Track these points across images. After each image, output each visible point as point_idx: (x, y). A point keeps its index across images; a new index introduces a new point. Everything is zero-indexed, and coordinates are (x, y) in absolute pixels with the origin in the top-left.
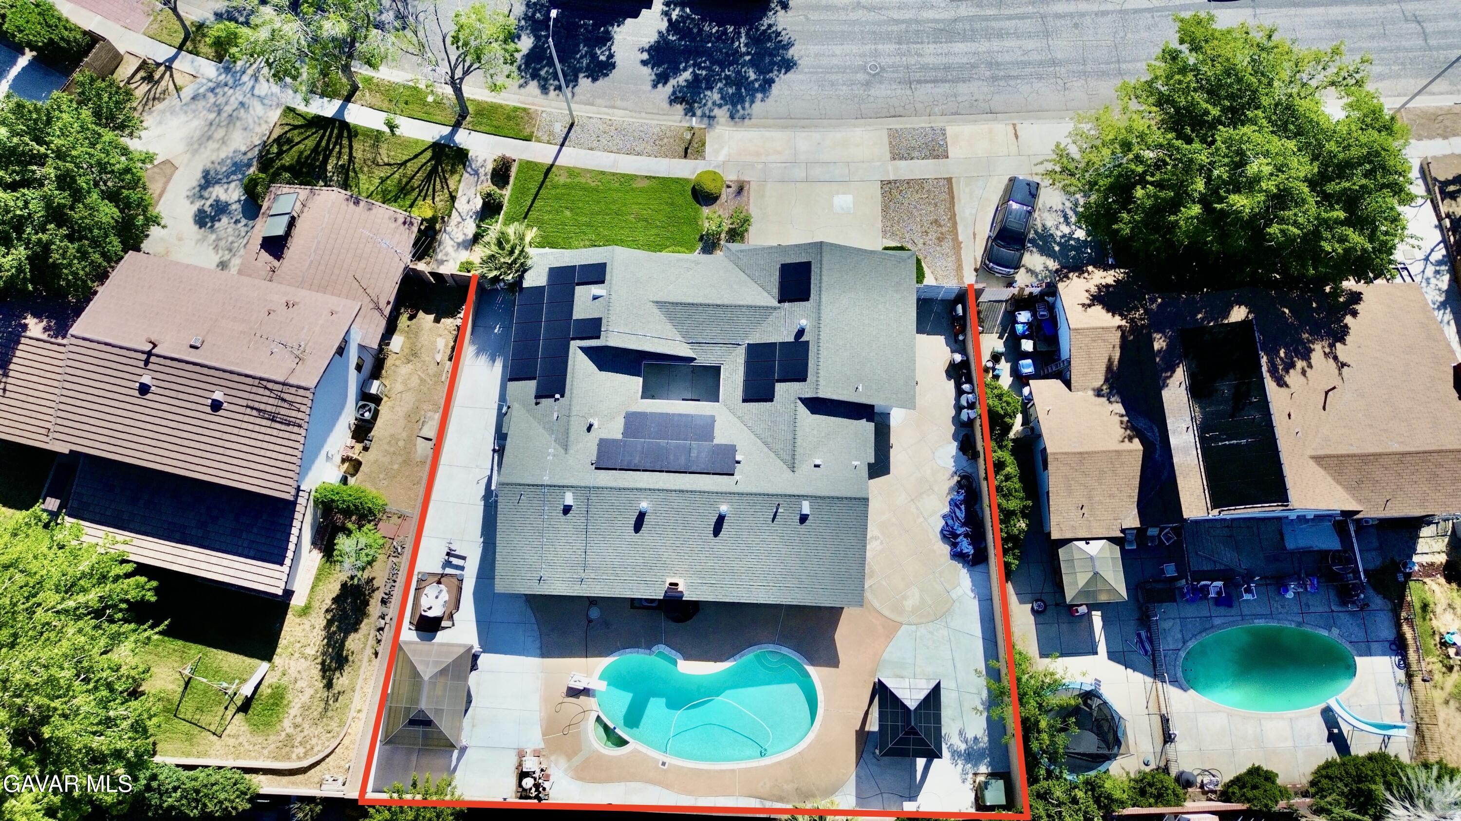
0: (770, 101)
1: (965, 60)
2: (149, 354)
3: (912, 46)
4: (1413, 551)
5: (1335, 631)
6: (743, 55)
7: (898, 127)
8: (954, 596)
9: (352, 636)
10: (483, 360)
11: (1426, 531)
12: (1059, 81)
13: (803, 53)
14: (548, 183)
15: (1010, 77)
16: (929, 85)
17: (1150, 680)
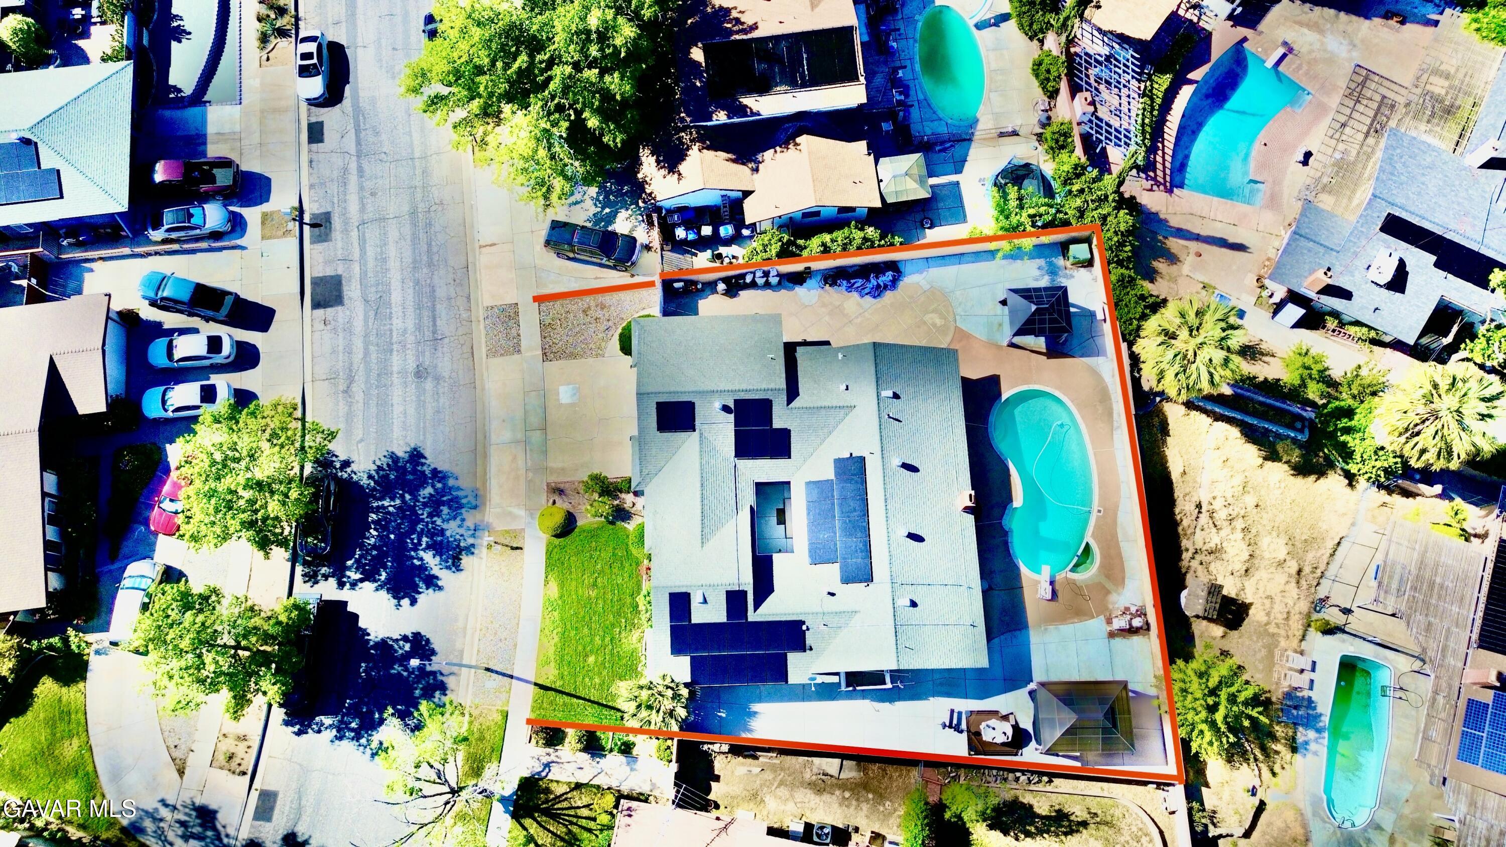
0: (456, 470)
1: (411, 291)
3: (395, 339)
5: (917, 17)
6: (403, 501)
7: (484, 350)
8: (928, 287)
9: (1037, 810)
10: (754, 722)
12: (433, 209)
13: (401, 442)
14: (558, 685)
15: (429, 251)
16: (439, 323)
17: (973, 145)
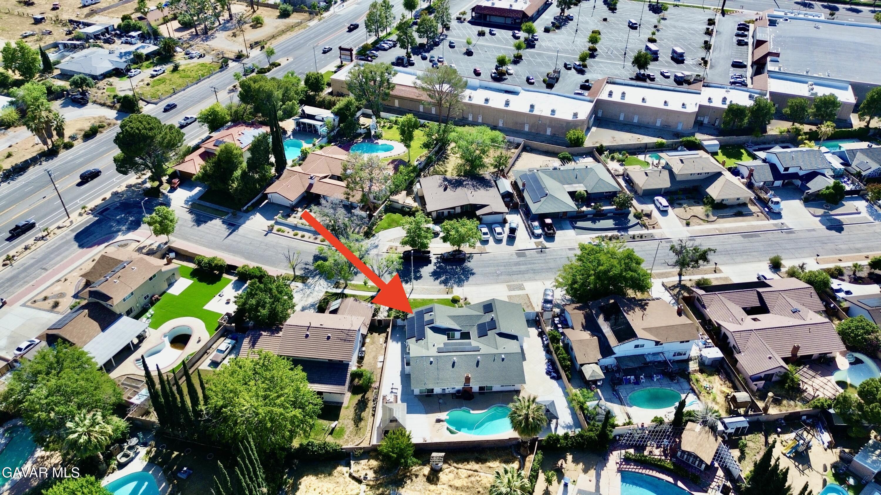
0: (469, 282)
1: (525, 269)
2: (309, 327)
3: (510, 267)
4: (688, 367)
6: (459, 272)
7: (509, 284)
8: (553, 388)
9: (363, 413)
10: (395, 343)
11: (691, 363)
13: (477, 271)
15: (538, 272)
16: (516, 275)
17: (620, 406)
